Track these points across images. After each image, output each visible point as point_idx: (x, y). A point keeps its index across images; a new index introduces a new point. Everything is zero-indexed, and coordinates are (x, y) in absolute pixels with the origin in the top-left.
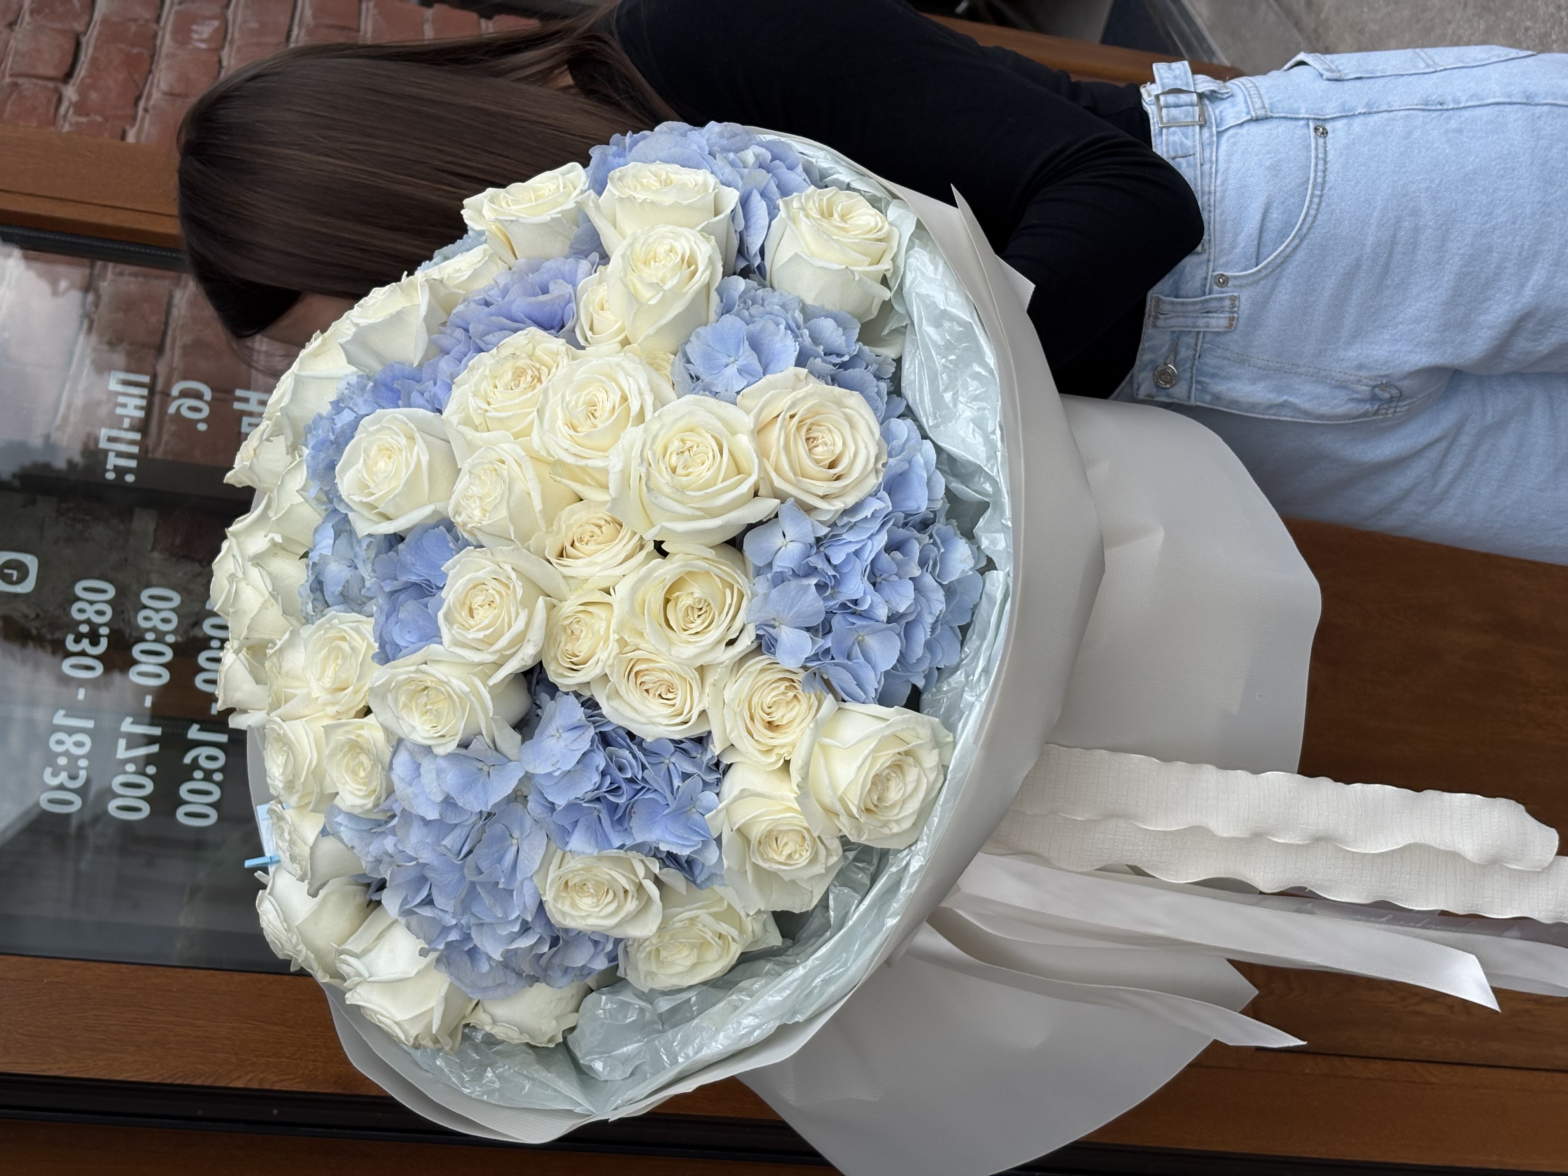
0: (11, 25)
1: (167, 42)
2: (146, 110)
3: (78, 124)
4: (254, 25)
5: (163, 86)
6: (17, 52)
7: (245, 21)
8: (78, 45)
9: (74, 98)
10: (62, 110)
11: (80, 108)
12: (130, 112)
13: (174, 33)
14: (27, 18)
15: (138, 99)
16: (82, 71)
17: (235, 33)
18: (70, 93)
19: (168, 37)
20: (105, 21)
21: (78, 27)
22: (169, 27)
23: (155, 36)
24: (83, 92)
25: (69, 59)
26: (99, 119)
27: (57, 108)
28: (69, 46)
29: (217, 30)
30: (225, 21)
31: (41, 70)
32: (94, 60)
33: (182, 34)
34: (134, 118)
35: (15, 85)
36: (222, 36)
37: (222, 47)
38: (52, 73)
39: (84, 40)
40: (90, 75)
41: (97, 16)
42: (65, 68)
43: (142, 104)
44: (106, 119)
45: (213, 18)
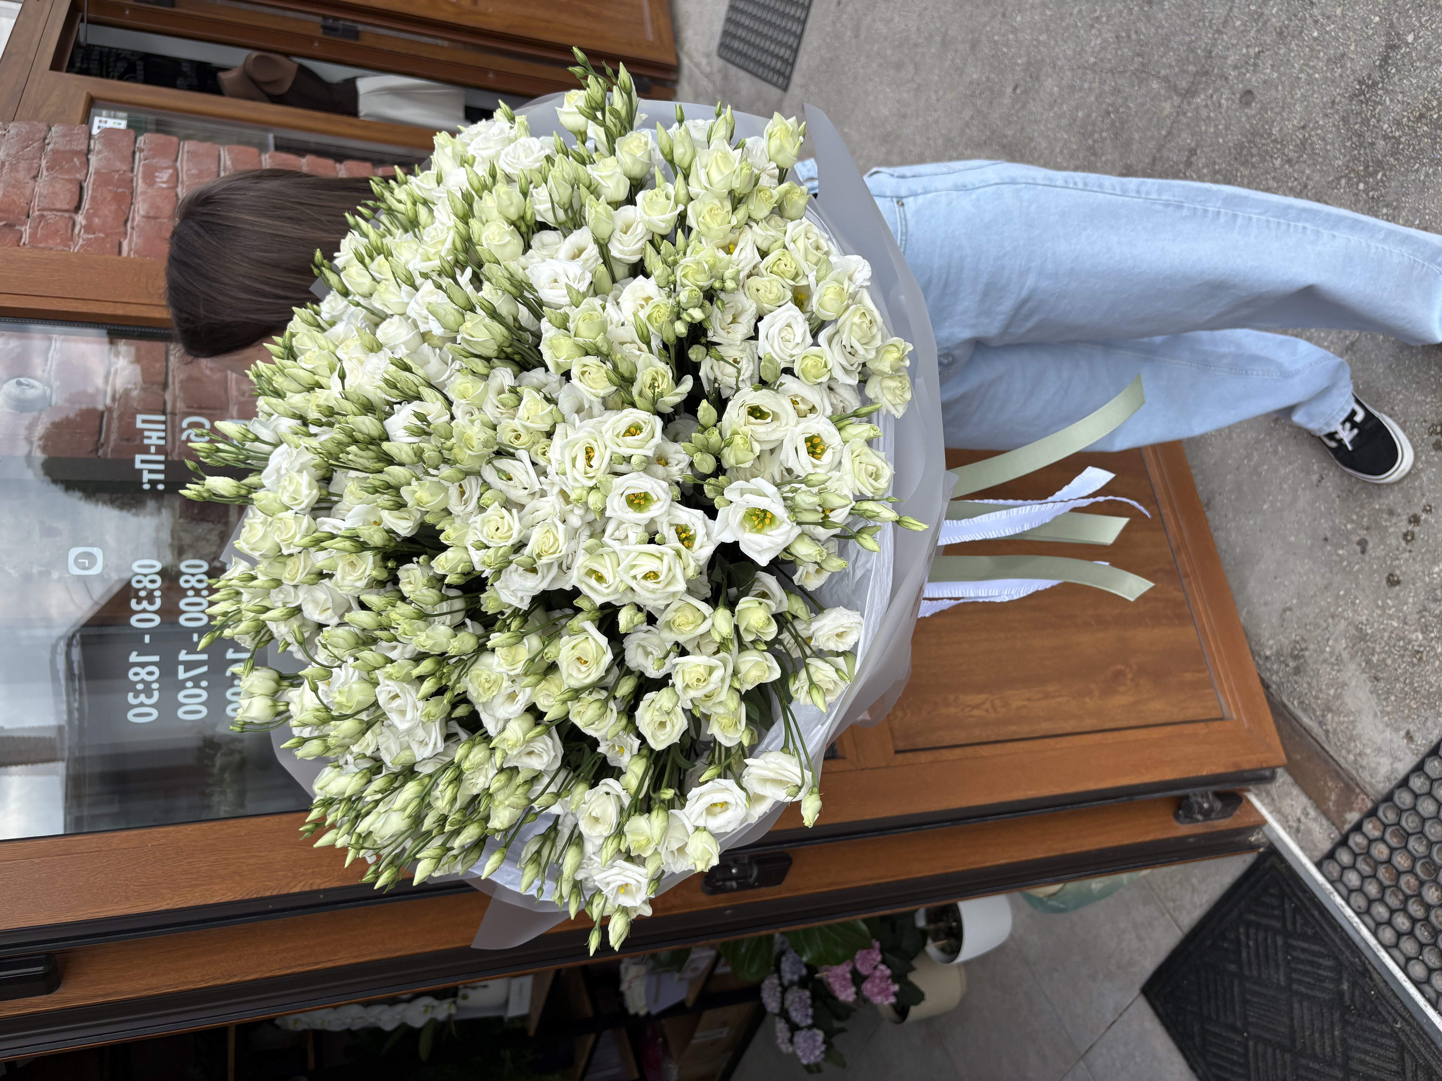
0: (35, 177)
1: (140, 185)
2: (133, 228)
3: (88, 239)
4: (194, 171)
5: (142, 212)
6: (41, 195)
7: (189, 170)
8: (81, 188)
9: (84, 222)
10: (76, 231)
11: (88, 228)
12: (122, 229)
13: (144, 178)
14: (45, 173)
15: (126, 221)
16: (86, 205)
17: (183, 176)
18: (80, 219)
19: (140, 181)
20: (97, 172)
21: (80, 176)
22: (140, 175)
23: (132, 180)
24: (89, 218)
25: (77, 198)
26: (102, 235)
27: (73, 230)
28: (76, 189)
29: (171, 175)
30: (176, 170)
31: (58, 206)
32: (93, 198)
33: (150, 178)
34: (126, 233)
35: (43, 216)
36: (175, 178)
37: (176, 186)
38: (66, 207)
39: (85, 185)
40: (92, 208)
41: (91, 169)
42: (75, 203)
43: (129, 224)
44: (107, 235)
45: (167, 168)
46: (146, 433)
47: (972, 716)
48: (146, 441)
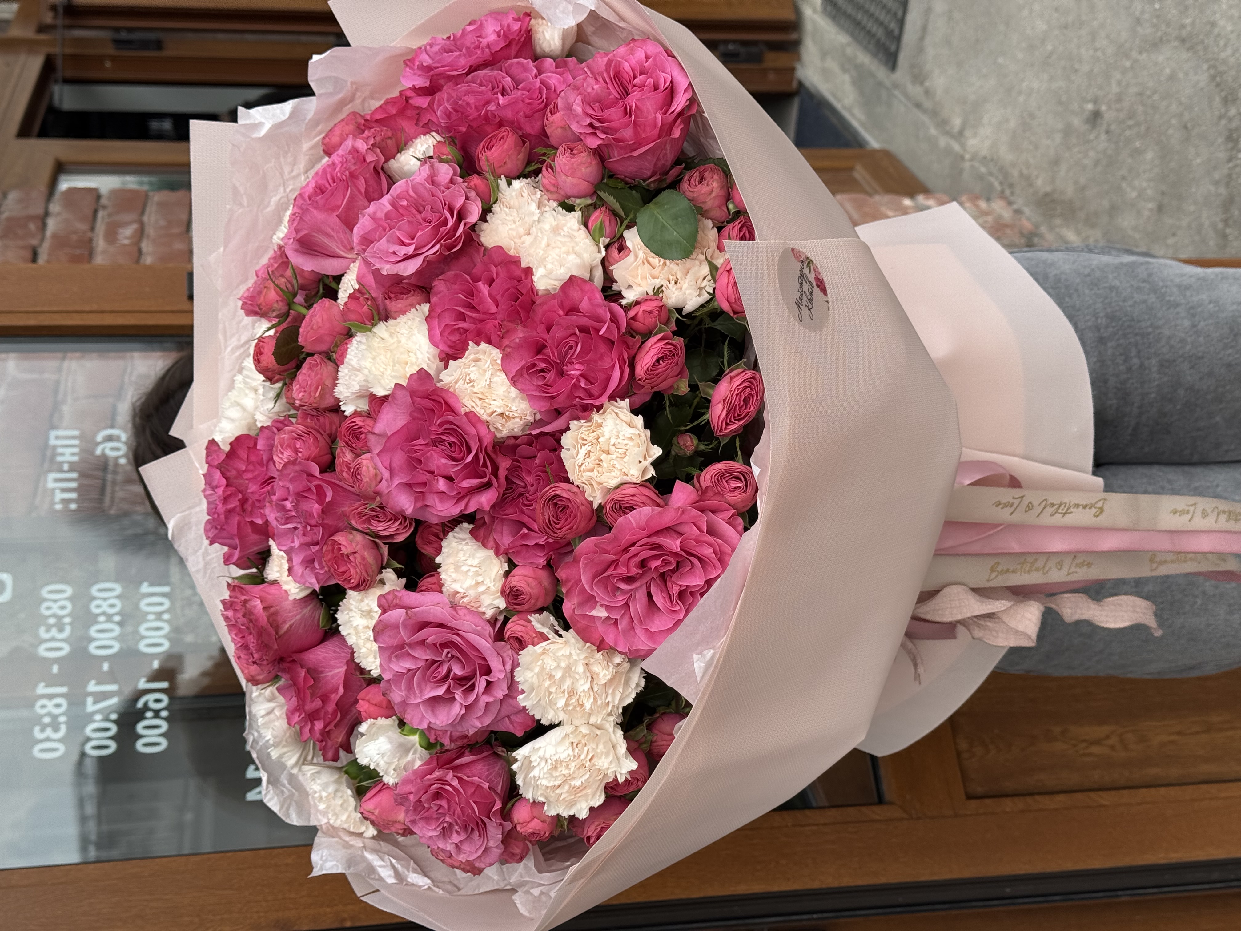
4: (162, 223)
7: (157, 223)
13: (106, 236)
17: (150, 231)
19: (101, 240)
20: (54, 236)
22: (101, 234)
29: (136, 230)
30: (142, 224)
36: (141, 233)
37: (141, 241)
39: (40, 249)
41: (48, 233)
45: (132, 223)
46: (60, 450)
47: (1090, 755)
48: (59, 459)
